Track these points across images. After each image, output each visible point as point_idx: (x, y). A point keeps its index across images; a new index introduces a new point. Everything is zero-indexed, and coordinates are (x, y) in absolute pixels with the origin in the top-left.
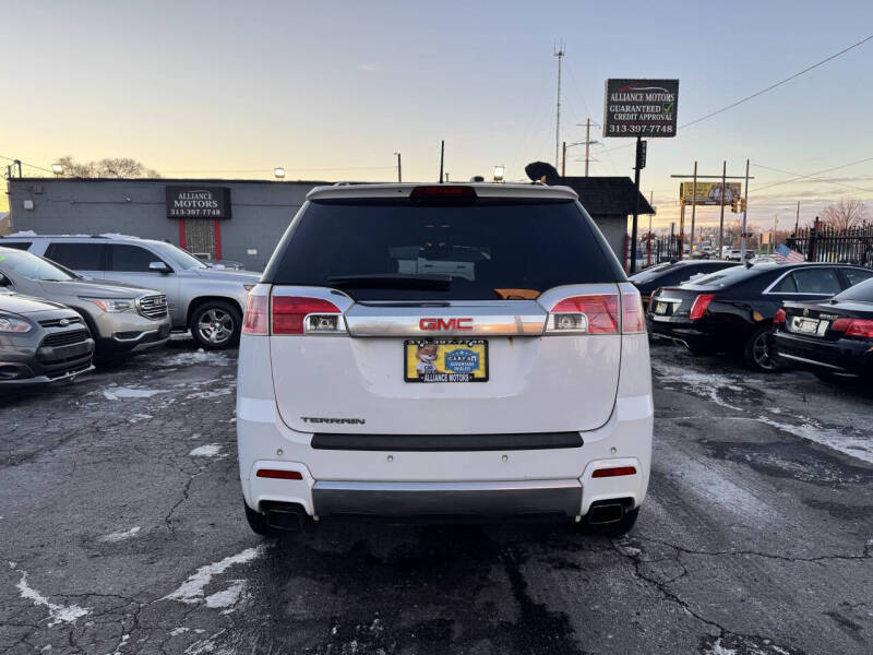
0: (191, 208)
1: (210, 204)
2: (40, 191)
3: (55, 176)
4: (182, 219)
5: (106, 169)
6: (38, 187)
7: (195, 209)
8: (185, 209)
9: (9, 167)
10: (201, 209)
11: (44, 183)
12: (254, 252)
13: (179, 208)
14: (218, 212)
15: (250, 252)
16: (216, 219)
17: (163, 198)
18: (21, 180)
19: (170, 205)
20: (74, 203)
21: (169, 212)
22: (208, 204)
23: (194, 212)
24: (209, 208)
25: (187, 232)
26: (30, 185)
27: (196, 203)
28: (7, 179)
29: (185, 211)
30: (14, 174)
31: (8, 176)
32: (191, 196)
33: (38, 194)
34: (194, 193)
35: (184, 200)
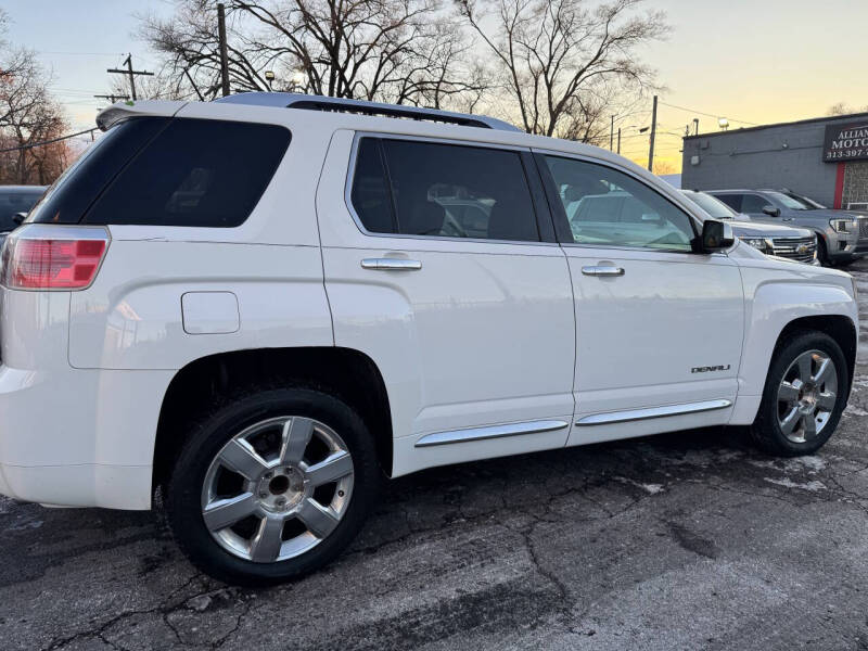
0: (853, 148)
2: (705, 146)
3: (720, 130)
4: (841, 163)
6: (704, 143)
7: (857, 149)
8: (844, 150)
9: (687, 127)
11: (710, 139)
13: (837, 150)
17: (821, 141)
18: (697, 137)
20: (734, 155)
21: (825, 155)
23: (854, 153)
25: (845, 177)
26: (697, 141)
27: (860, 142)
28: (684, 138)
29: (844, 152)
30: (692, 133)
31: (685, 135)
32: (854, 134)
33: (704, 149)
34: (859, 130)
35: (844, 140)
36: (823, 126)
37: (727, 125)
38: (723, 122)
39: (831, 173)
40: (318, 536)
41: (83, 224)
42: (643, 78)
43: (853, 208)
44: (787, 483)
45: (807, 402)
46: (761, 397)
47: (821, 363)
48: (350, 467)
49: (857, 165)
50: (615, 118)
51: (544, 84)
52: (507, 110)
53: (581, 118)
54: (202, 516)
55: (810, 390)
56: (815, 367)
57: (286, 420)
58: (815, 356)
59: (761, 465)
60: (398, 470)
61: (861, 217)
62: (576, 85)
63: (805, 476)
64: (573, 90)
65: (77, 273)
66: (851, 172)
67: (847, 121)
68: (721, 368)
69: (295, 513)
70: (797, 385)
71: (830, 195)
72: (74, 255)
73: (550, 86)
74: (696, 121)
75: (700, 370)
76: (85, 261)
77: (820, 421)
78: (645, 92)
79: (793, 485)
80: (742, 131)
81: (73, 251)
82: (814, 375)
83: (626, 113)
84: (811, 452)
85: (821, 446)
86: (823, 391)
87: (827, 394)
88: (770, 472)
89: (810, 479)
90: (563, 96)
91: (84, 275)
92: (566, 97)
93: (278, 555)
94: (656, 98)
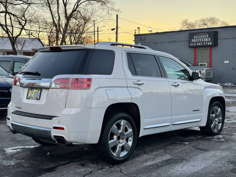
0: (199, 42)
1: (207, 40)
2: (143, 39)
3: (149, 33)
4: (195, 47)
5: (202, 23)
6: (143, 37)
7: (200, 42)
8: (196, 43)
9: (135, 30)
10: (203, 42)
11: (145, 36)
12: (228, 62)
13: (194, 43)
14: (211, 43)
15: (225, 62)
16: (210, 46)
17: (187, 39)
18: (139, 35)
19: (190, 41)
20: (155, 43)
21: (189, 44)
22: (206, 40)
23: (200, 44)
24: (207, 41)
25: (197, 53)
26: (140, 37)
27: (201, 40)
28: (134, 35)
29: (196, 44)
30: (137, 33)
31: (135, 34)
32: (199, 37)
33: (143, 40)
34: (201, 35)
35: (196, 39)
36: (188, 33)
37: (152, 31)
38: (150, 29)
39: (192, 51)
40: (127, 151)
41: (86, 74)
42: (109, 5)
43: (201, 65)
44: (216, 140)
45: (216, 121)
46: (207, 118)
47: (218, 110)
48: (132, 133)
49: (201, 48)
50: (96, 22)
51: (62, 3)
52: (43, 15)
53: (82, 21)
54: (108, 144)
55: (216, 117)
56: (217, 111)
57: (122, 121)
58: (217, 108)
59: (208, 137)
60: (141, 135)
61: (206, 69)
62: (78, 6)
63: (219, 138)
64: (77, 8)
65: (87, 86)
66: (199, 51)
67: (196, 31)
68: (198, 110)
69: (123, 145)
70: (214, 115)
71: (192, 60)
72: (86, 81)
73: (65, 5)
74: (139, 28)
75: (194, 111)
76: (89, 83)
77: (219, 126)
78: (110, 11)
79: (218, 140)
80: (157, 33)
81: (86, 80)
82: (217, 113)
83: (101, 20)
84: (218, 134)
85: (220, 132)
86: (219, 117)
87: (220, 118)
88: (212, 139)
89: (220, 139)
90: (72, 10)
91: (89, 86)
92: (73, 11)
93: (120, 156)
94: (117, 15)
